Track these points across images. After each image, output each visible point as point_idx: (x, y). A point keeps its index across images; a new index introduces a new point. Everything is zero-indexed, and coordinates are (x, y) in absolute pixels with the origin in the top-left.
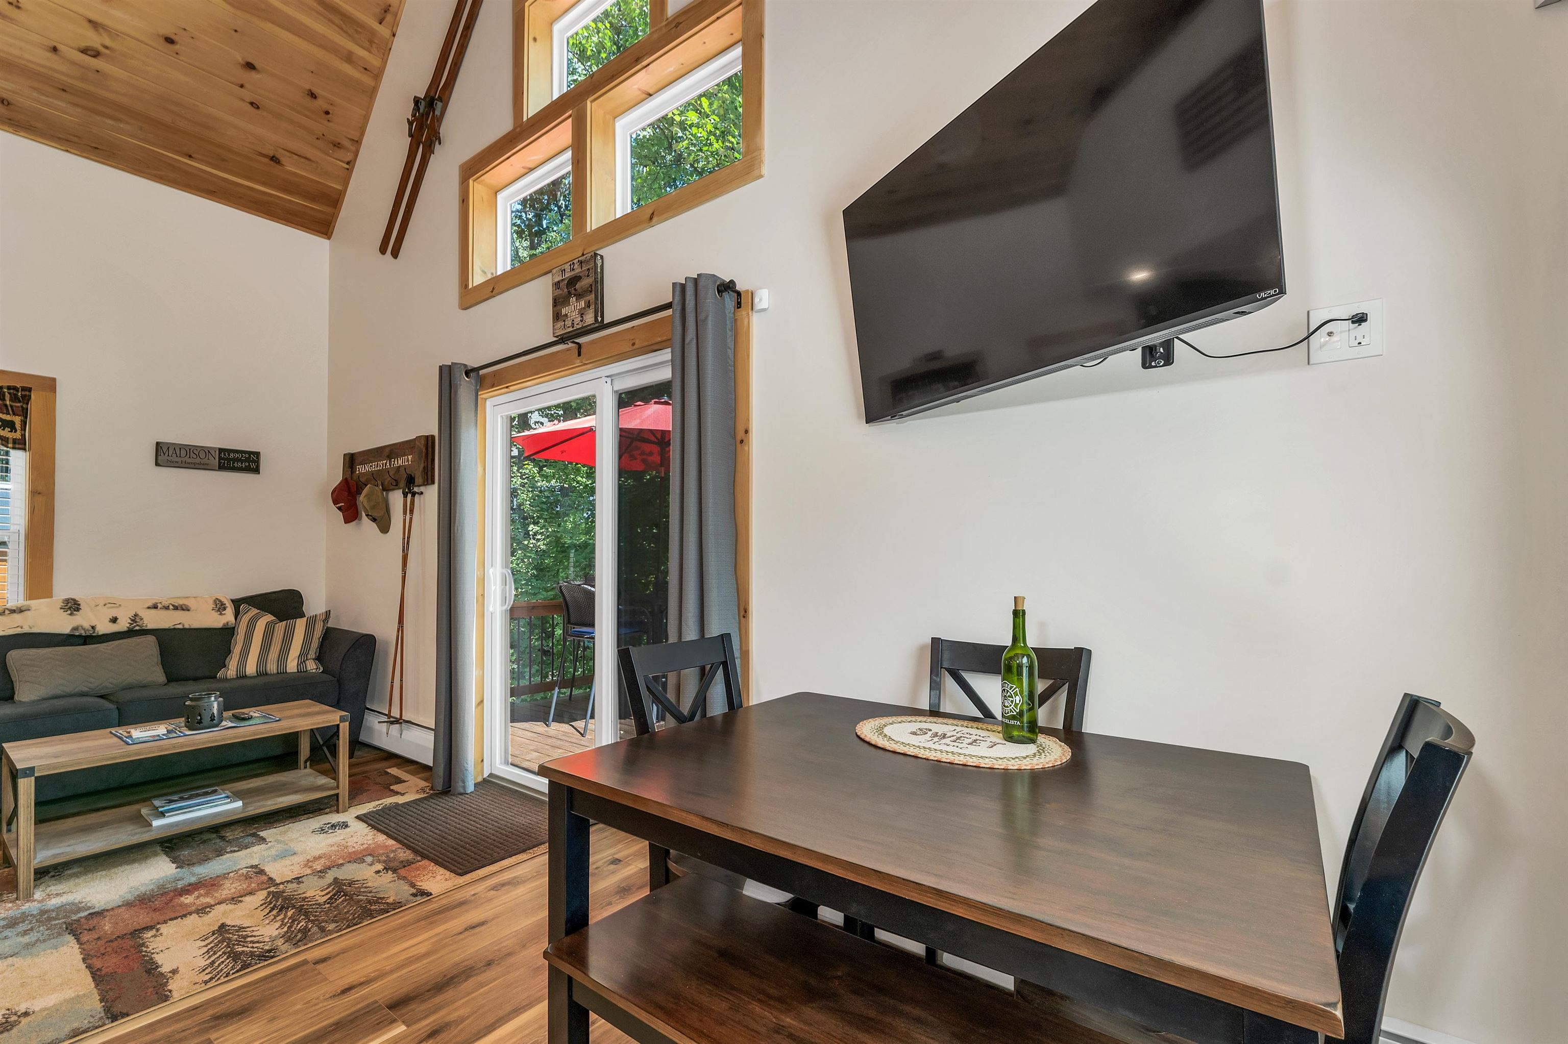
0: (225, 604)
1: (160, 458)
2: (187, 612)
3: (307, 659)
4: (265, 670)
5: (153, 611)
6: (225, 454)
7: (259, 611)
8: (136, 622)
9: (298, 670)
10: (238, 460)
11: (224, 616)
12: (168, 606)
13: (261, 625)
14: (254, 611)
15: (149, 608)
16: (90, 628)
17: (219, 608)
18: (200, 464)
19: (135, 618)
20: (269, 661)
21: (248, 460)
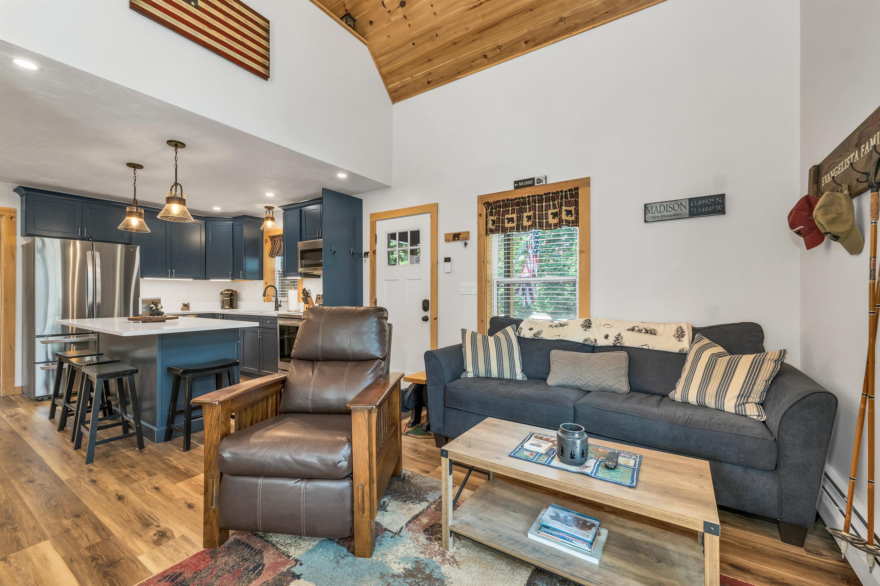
0: (684, 332)
1: (647, 216)
2: (654, 336)
3: (747, 402)
4: (704, 402)
5: (631, 333)
6: (694, 203)
7: (710, 342)
8: (618, 340)
9: (736, 411)
10: (705, 206)
11: (681, 342)
12: (642, 330)
13: (706, 356)
14: (706, 341)
15: (628, 330)
16: (594, 341)
17: (679, 335)
18: (675, 215)
19: (618, 337)
20: (707, 394)
21: (714, 203)
